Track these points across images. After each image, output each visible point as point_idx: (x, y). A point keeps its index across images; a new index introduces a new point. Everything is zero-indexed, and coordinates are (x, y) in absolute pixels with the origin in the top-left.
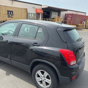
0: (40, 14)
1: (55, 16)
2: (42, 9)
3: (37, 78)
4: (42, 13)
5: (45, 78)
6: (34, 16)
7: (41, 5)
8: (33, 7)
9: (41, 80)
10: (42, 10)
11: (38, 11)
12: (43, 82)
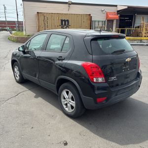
0: (113, 21)
1: (142, 22)
2: (118, 11)
3: (63, 100)
4: (117, 20)
5: (70, 100)
6: (103, 26)
7: (116, 6)
8: (102, 11)
9: (66, 102)
10: (118, 14)
11: (110, 16)
12: (68, 105)
